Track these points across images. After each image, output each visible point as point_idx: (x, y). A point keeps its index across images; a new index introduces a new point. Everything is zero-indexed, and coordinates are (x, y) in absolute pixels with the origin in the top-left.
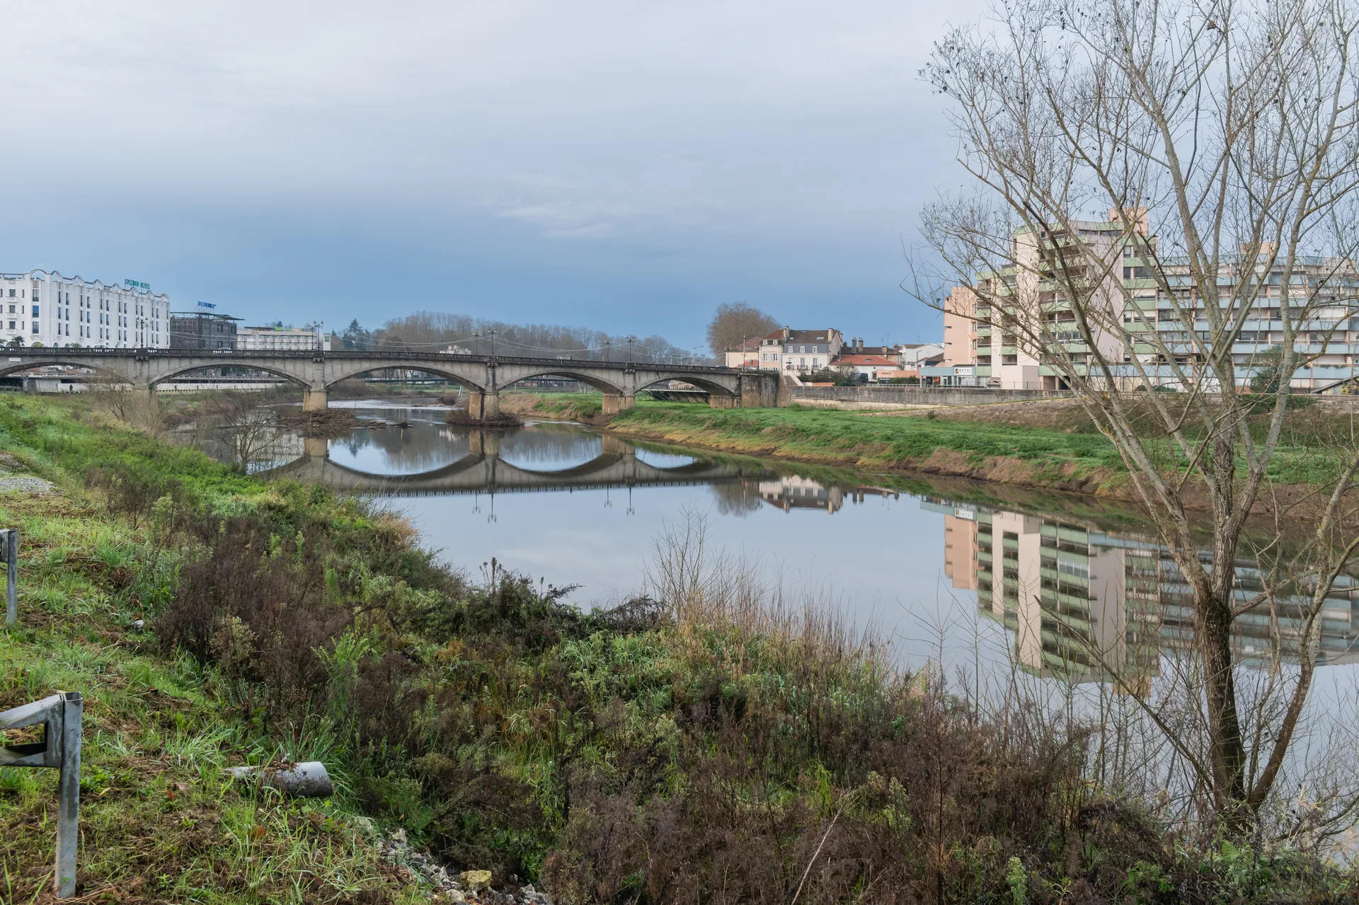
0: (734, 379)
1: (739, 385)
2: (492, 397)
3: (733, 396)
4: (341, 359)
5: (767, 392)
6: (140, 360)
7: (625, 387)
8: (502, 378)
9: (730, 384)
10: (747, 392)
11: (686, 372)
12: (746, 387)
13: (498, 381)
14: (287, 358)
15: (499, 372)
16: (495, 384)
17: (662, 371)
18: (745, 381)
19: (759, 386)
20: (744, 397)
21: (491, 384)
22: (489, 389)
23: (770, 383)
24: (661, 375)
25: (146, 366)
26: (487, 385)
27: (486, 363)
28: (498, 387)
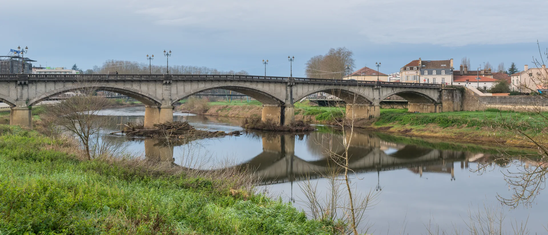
0: (436, 91)
1: (440, 97)
2: (291, 108)
3: (436, 104)
4: (184, 81)
5: (457, 100)
6: (21, 84)
7: (374, 99)
8: (296, 94)
9: (434, 95)
10: (446, 100)
11: (410, 88)
12: (445, 97)
13: (294, 96)
14: (143, 81)
15: (294, 89)
16: (292, 99)
17: (396, 87)
18: (444, 93)
19: (453, 96)
20: (445, 104)
21: (289, 99)
22: (288, 103)
23: (459, 95)
24: (395, 89)
25: (26, 89)
26: (286, 99)
27: (286, 83)
28: (294, 101)
